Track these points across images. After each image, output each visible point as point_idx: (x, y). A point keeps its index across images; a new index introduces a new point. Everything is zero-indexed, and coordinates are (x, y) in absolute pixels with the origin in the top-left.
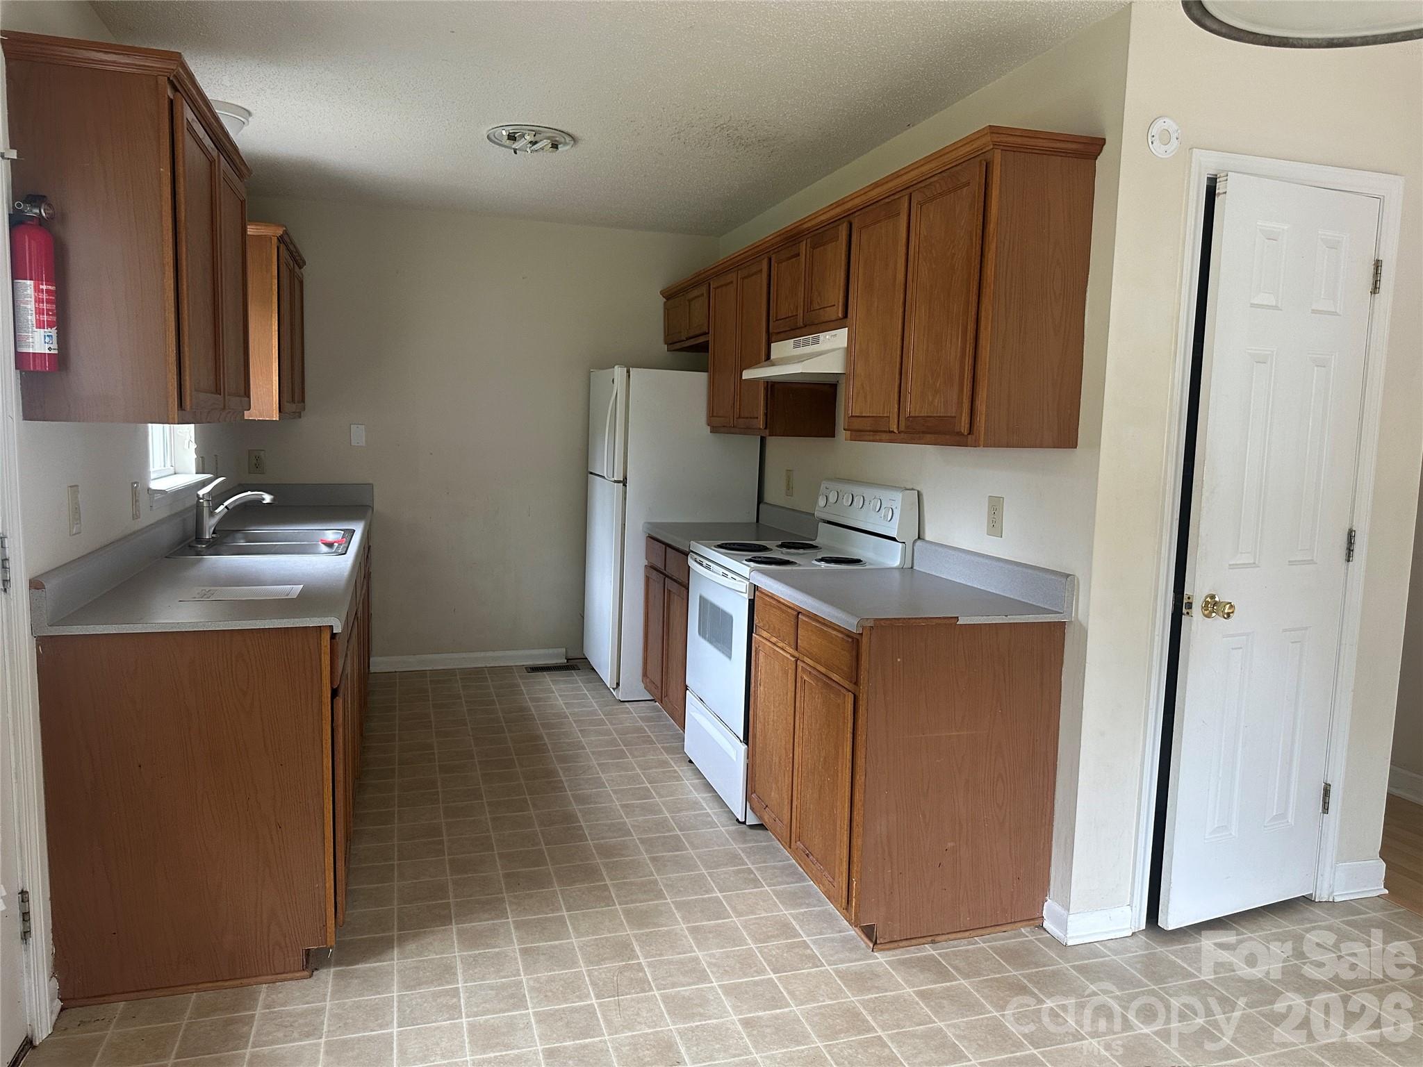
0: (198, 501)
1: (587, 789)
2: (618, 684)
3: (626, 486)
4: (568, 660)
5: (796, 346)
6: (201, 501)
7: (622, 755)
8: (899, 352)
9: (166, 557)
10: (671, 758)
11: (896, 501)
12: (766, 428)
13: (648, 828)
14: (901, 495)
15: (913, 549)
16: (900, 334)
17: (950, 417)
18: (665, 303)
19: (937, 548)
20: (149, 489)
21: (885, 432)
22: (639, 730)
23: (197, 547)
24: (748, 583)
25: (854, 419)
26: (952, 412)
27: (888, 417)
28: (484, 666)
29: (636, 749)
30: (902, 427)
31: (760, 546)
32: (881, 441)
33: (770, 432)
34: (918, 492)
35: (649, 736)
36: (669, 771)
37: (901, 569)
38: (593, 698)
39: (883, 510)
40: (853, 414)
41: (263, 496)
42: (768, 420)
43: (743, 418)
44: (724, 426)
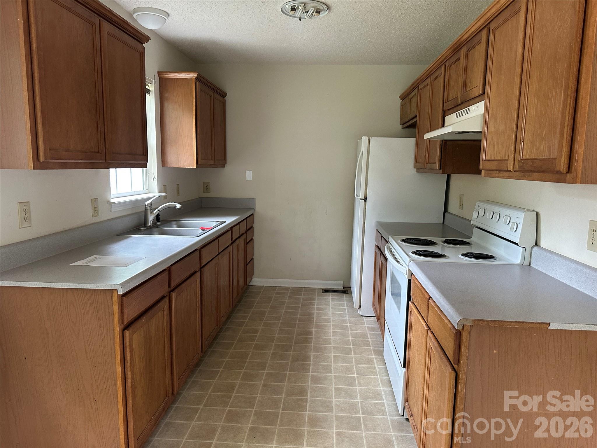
0: (145, 207)
1: (321, 373)
2: (360, 307)
3: (366, 202)
4: (344, 287)
5: (457, 117)
6: (146, 207)
7: (349, 352)
8: (516, 112)
9: (117, 235)
10: (376, 358)
11: (519, 217)
12: (440, 169)
13: (344, 408)
14: (524, 214)
15: (531, 252)
16: (517, 98)
17: (552, 159)
18: (401, 102)
19: (548, 254)
20: (109, 202)
21: (505, 171)
22: (364, 336)
23: (141, 229)
24: (408, 269)
25: (487, 162)
26: (554, 154)
27: (508, 160)
28: (303, 287)
29: (358, 348)
30: (516, 168)
31: (429, 241)
32: (503, 177)
33: (442, 171)
34: (537, 213)
35: (368, 341)
36: (371, 368)
37: (522, 265)
38: (348, 311)
39: (510, 224)
40: (486, 159)
41: (176, 205)
42: (442, 164)
43: (419, 163)
44: (421, 168)
